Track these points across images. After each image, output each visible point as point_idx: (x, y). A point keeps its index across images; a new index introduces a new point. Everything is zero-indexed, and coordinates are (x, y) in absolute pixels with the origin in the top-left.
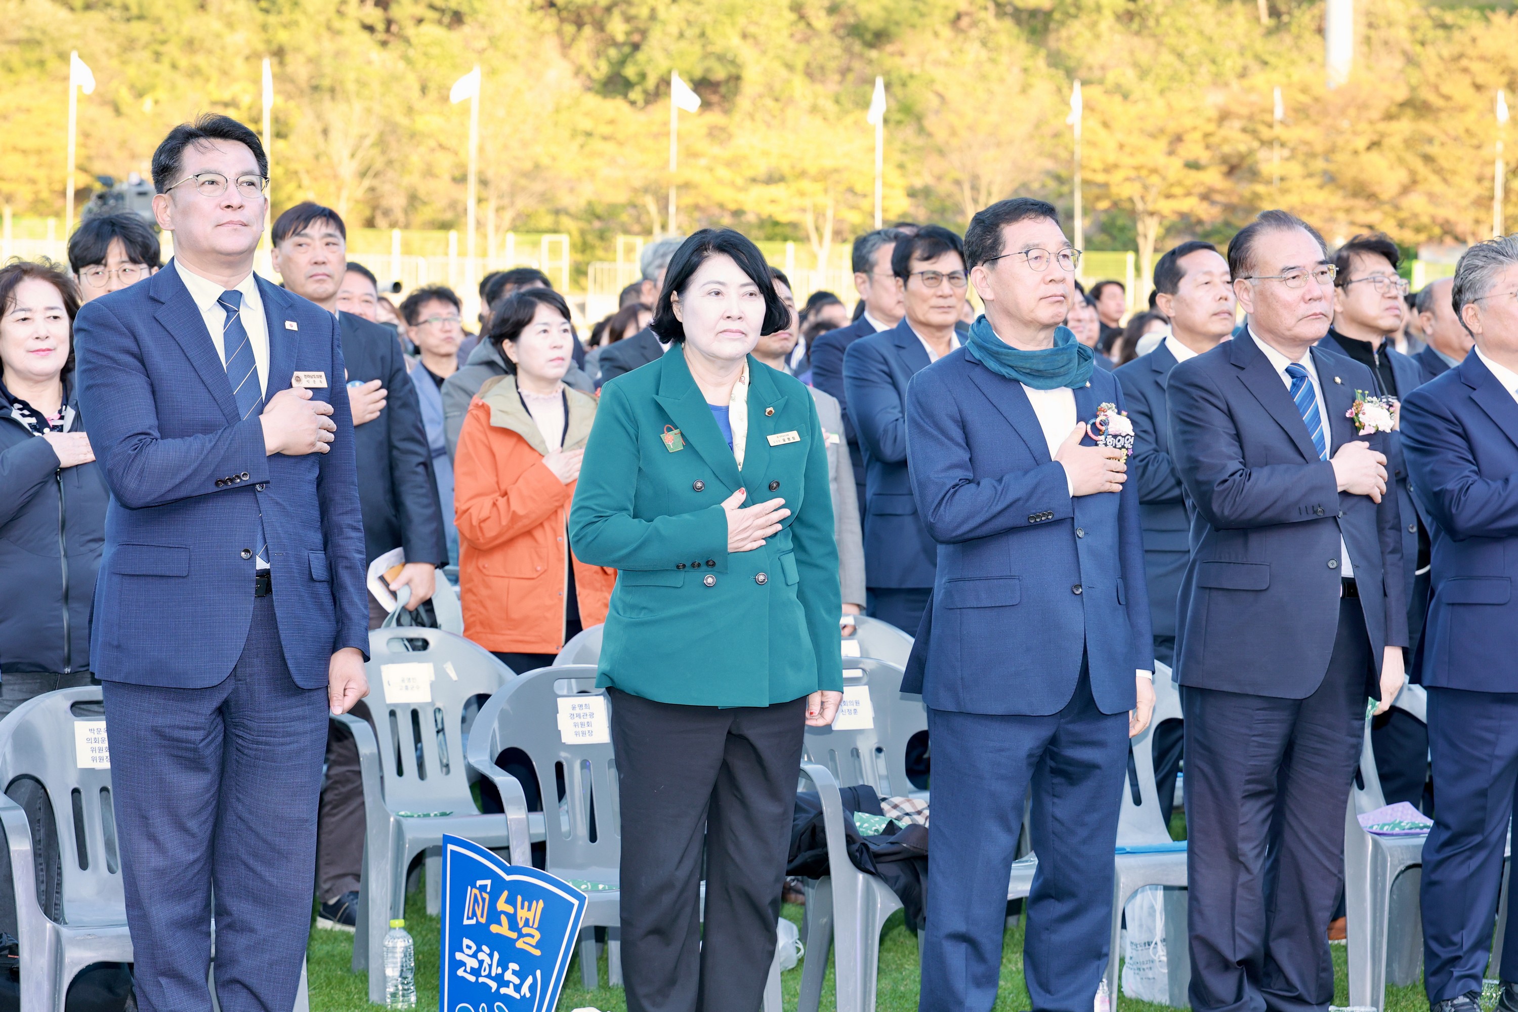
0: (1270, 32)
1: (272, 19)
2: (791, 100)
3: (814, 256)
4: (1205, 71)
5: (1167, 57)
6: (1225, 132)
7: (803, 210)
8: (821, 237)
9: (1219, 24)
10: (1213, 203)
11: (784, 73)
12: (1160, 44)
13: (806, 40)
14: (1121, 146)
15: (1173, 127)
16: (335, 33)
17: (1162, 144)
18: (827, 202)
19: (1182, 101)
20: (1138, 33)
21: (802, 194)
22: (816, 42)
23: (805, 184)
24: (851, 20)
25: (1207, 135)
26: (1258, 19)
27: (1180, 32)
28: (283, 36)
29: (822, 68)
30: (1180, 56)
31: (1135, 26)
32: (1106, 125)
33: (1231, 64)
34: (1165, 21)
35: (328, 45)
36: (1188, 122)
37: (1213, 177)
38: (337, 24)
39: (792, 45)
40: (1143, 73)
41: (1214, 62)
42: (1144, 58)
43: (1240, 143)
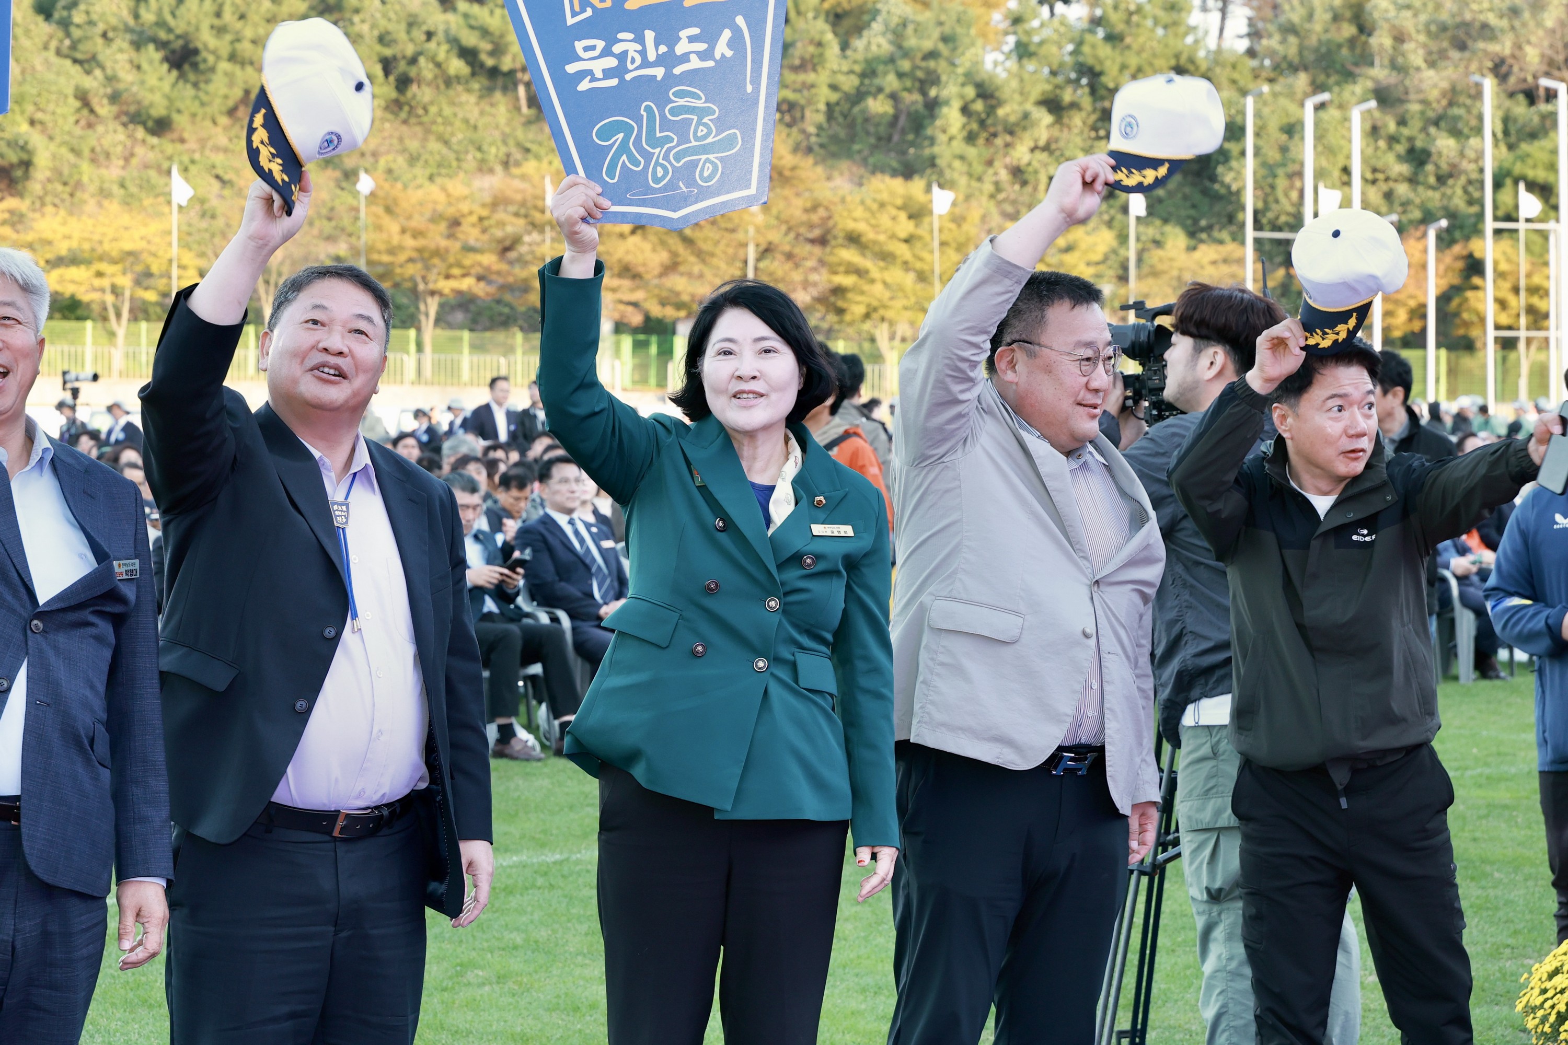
0: (529, 123)
2: (79, 185)
3: (112, 334)
4: (471, 157)
5: (434, 145)
6: (500, 215)
7: (103, 290)
8: (118, 315)
9: (482, 113)
10: (489, 282)
11: (71, 157)
12: (428, 131)
13: (90, 126)
14: (403, 231)
15: (451, 211)
17: (443, 227)
18: (125, 282)
19: (457, 187)
20: (405, 122)
21: (100, 274)
22: (100, 129)
23: (103, 267)
24: (132, 109)
25: (481, 219)
26: (518, 109)
27: (447, 122)
29: (108, 155)
30: (446, 143)
31: (403, 115)
32: (389, 210)
33: (494, 152)
34: (433, 110)
36: (465, 207)
37: (489, 259)
39: (78, 131)
40: (413, 160)
41: (479, 149)
42: (413, 145)
43: (514, 226)
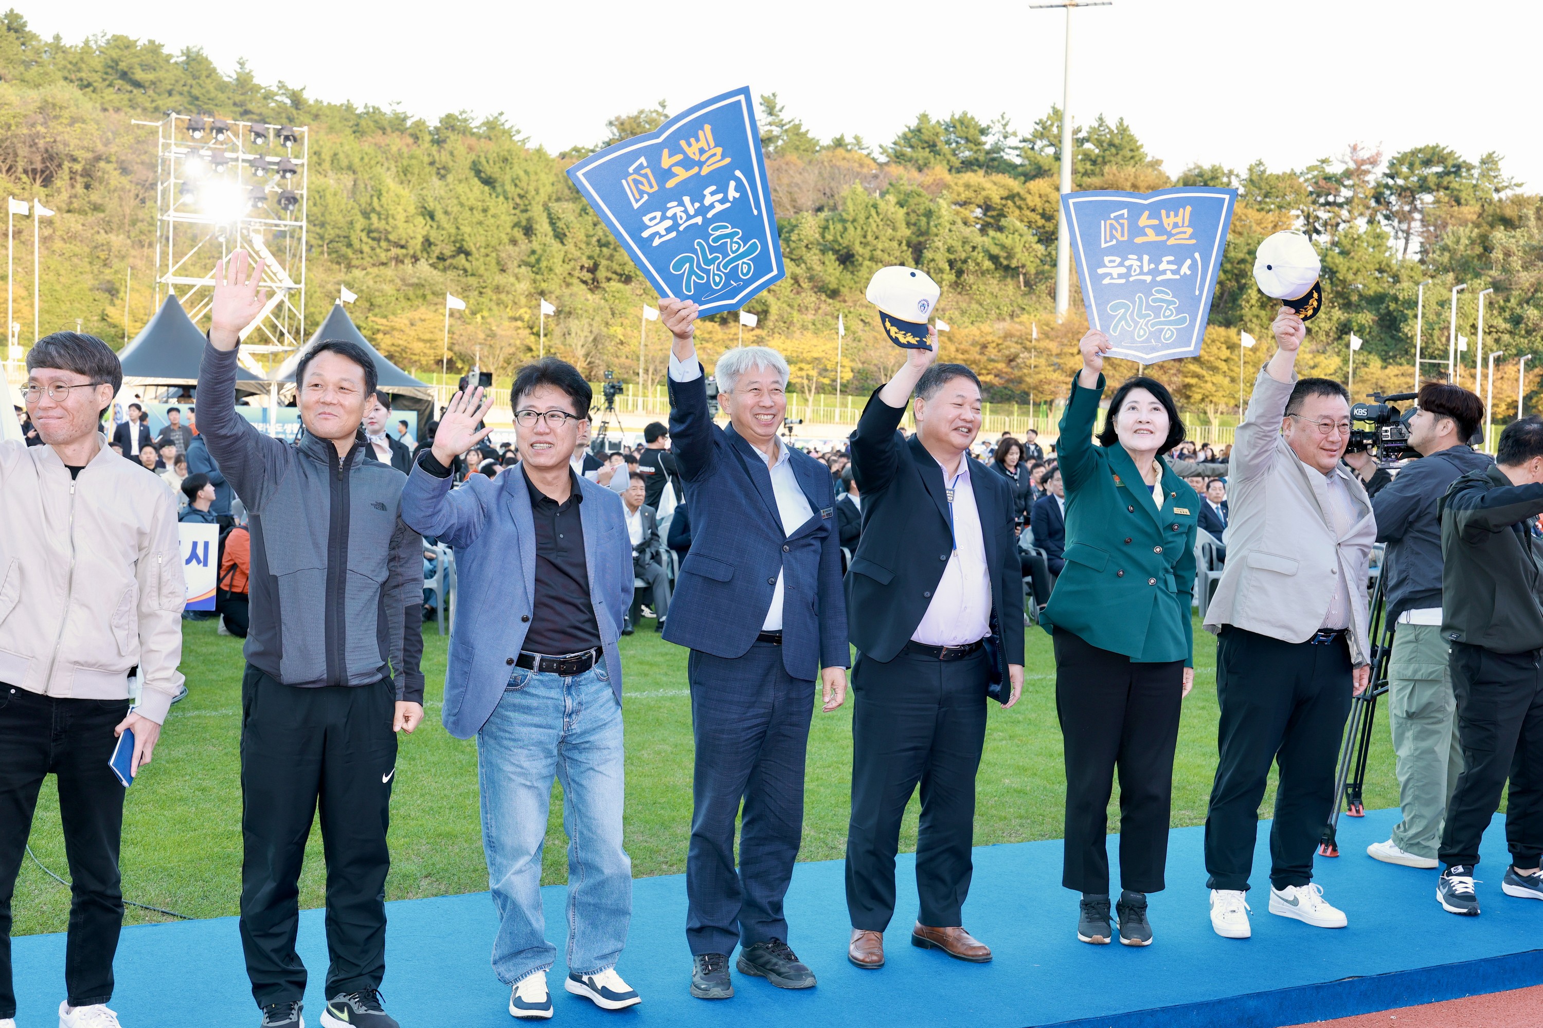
0: (1025, 294)
1: (539, 277)
2: (792, 323)
3: (807, 400)
4: (994, 313)
5: (974, 306)
6: (1008, 343)
7: (802, 377)
8: (810, 391)
9: (1000, 289)
10: (1001, 378)
11: (789, 309)
12: (972, 298)
13: (798, 293)
14: (957, 350)
15: (982, 340)
16: (568, 285)
17: (978, 348)
18: (814, 373)
19: (986, 328)
20: (960, 293)
21: (801, 369)
22: (803, 295)
23: (803, 365)
24: (820, 284)
25: (998, 345)
26: (1019, 287)
27: (982, 294)
28: (544, 286)
29: (807, 308)
30: (981, 305)
31: (959, 290)
32: (950, 339)
33: (1005, 310)
34: (974, 287)
35: (567, 291)
36: (990, 338)
37: (1001, 366)
38: (568, 280)
39: (792, 296)
40: (963, 313)
41: (998, 308)
42: (964, 305)
43: (1015, 348)
